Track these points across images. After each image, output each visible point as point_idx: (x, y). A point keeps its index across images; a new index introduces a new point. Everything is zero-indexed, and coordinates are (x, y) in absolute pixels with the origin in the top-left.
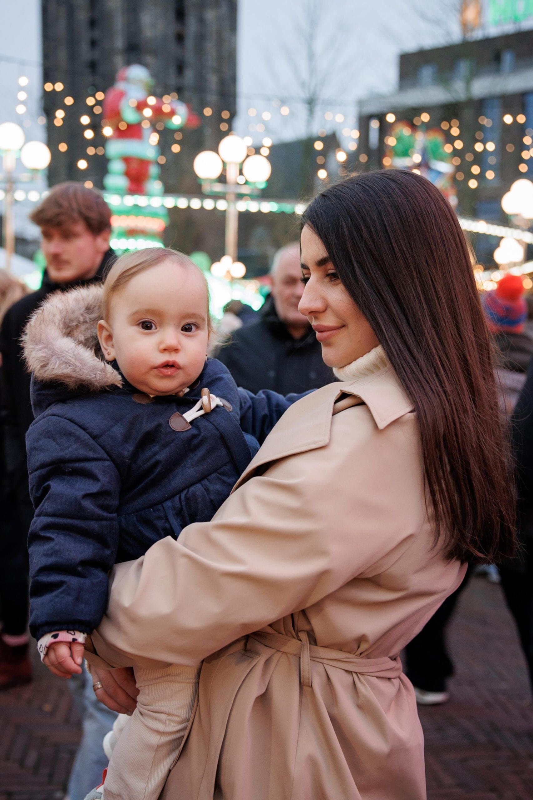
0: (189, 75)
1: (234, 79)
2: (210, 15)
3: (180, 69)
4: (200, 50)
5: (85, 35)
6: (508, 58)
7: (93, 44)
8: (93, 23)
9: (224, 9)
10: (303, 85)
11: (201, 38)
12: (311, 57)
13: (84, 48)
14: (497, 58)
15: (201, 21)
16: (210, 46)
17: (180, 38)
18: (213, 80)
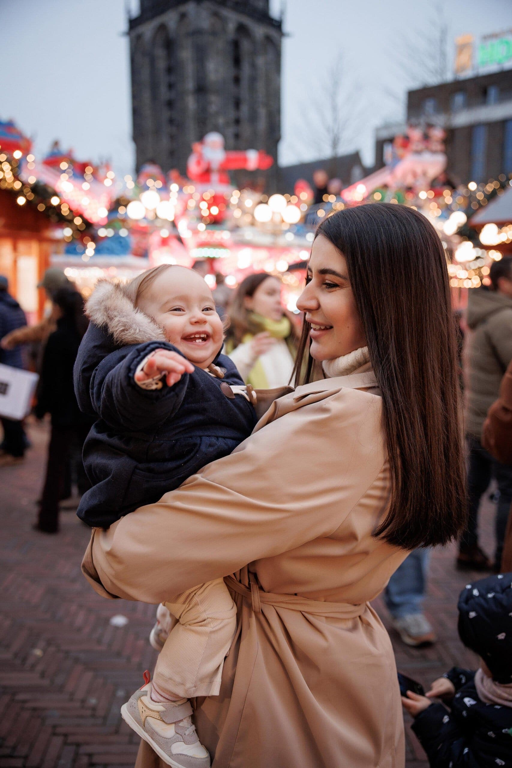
0: (245, 109)
1: (278, 111)
2: (261, 61)
3: (237, 104)
4: (252, 89)
5: (163, 79)
6: (493, 92)
7: (171, 86)
8: (170, 70)
9: (271, 56)
10: (328, 130)
11: (253, 79)
12: (335, 109)
13: (163, 89)
14: (484, 93)
15: (253, 66)
16: (260, 86)
17: (237, 80)
18: (262, 112)
